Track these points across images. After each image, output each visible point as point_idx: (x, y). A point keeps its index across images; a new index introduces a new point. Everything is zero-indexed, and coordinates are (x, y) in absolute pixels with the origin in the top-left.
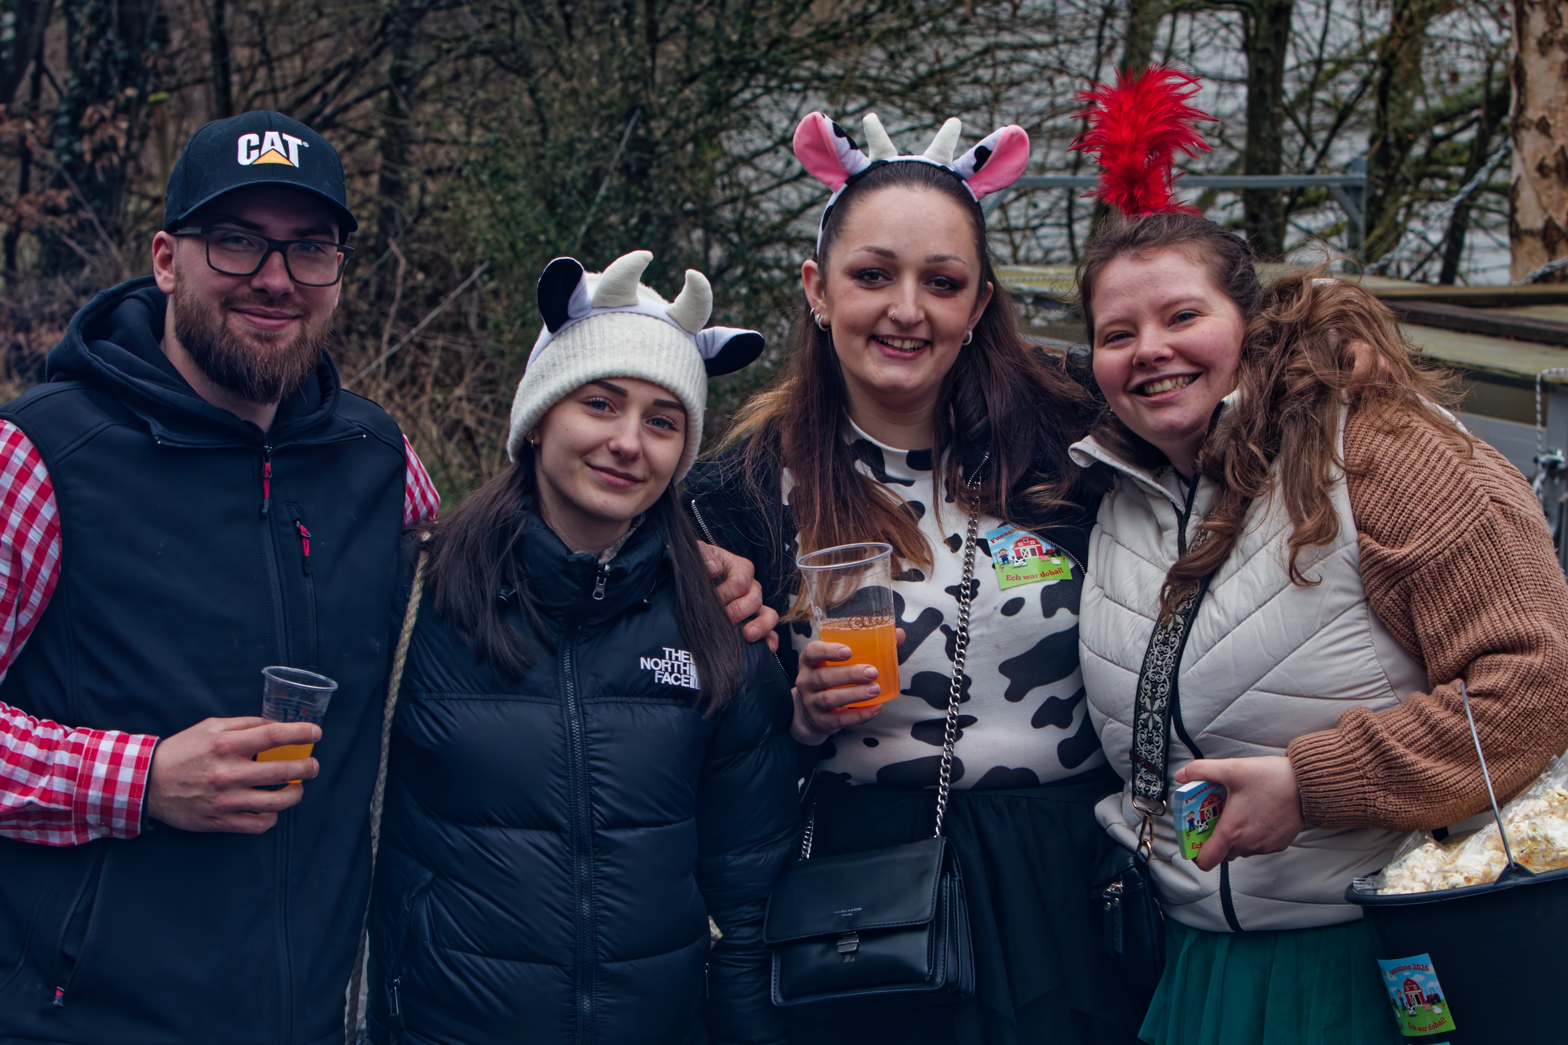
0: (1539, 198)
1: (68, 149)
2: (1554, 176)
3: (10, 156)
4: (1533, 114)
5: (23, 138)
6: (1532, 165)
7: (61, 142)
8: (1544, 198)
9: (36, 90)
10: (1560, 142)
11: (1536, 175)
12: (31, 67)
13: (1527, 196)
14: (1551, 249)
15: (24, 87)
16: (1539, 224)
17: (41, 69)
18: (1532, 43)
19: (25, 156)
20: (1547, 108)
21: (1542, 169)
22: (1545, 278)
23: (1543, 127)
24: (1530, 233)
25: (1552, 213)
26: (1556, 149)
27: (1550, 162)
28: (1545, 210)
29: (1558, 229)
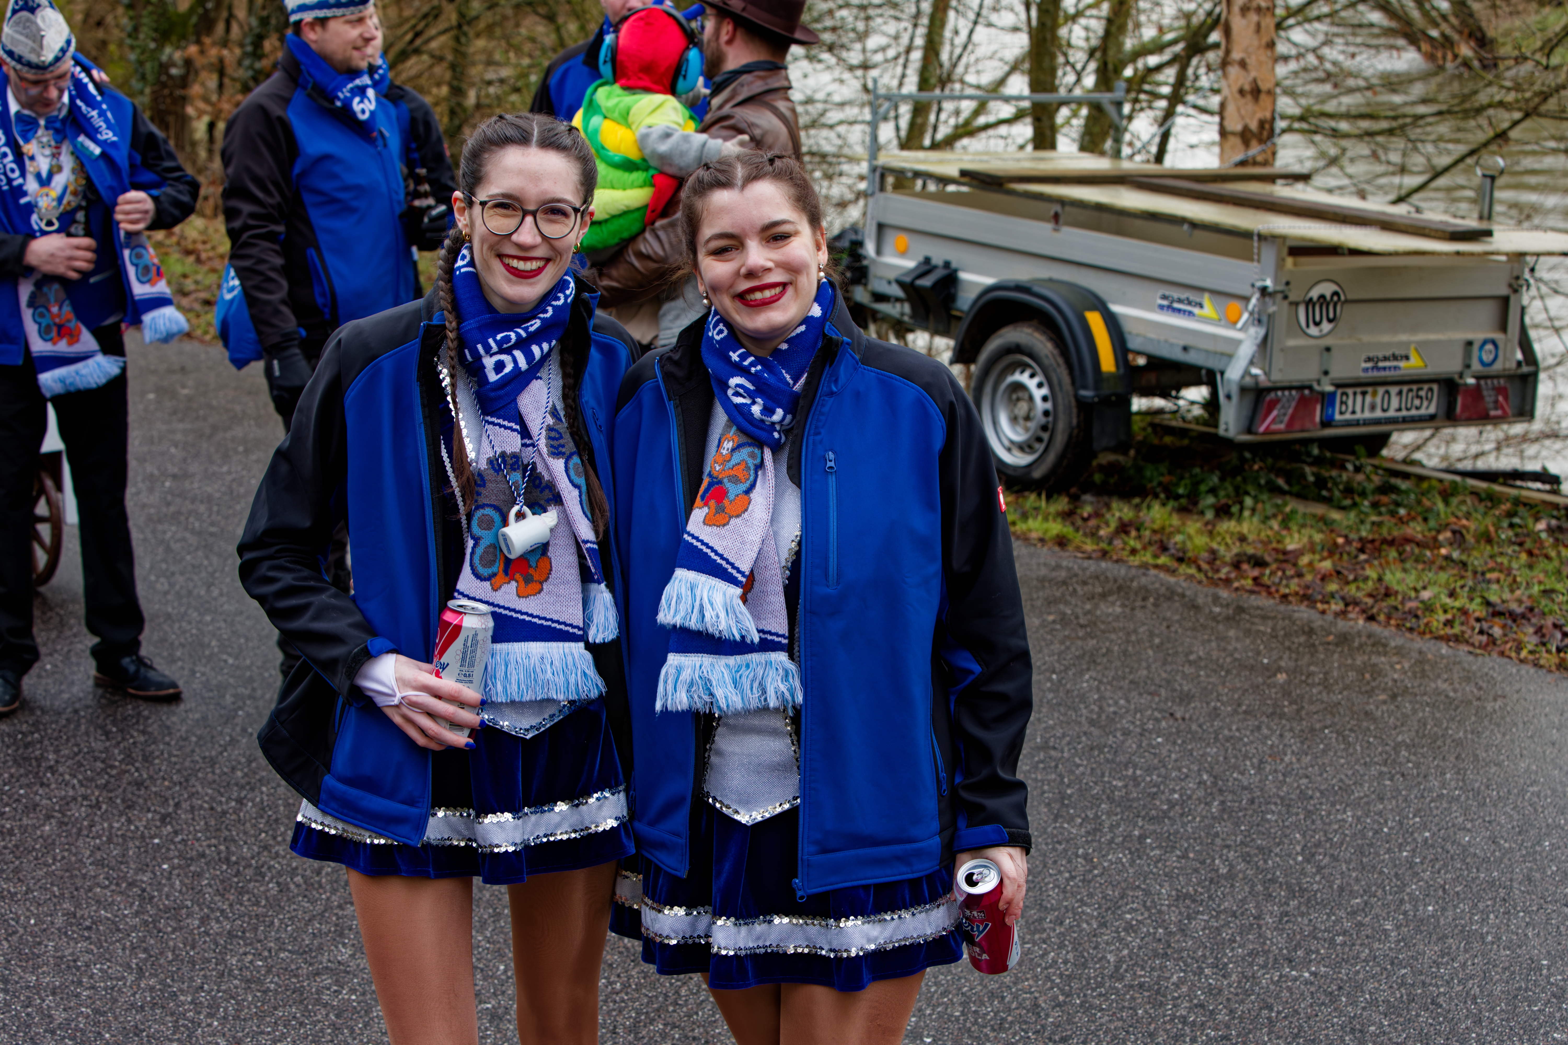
0: (1238, 110)
1: (251, 67)
2: (1249, 97)
3: (211, 71)
4: (1236, 55)
5: (221, 60)
6: (1235, 89)
7: (247, 62)
8: (1243, 112)
9: (228, 29)
10: (1253, 74)
11: (1237, 96)
12: (225, 14)
13: (1231, 109)
14: (1246, 144)
15: (220, 27)
16: (1239, 128)
17: (231, 16)
18: (1236, 9)
19: (221, 72)
20: (1246, 51)
21: (1241, 92)
22: (1243, 163)
23: (1243, 64)
24: (1233, 134)
25: (1248, 121)
26: (1250, 78)
27: (1247, 87)
28: (1242, 118)
29: (1251, 131)
